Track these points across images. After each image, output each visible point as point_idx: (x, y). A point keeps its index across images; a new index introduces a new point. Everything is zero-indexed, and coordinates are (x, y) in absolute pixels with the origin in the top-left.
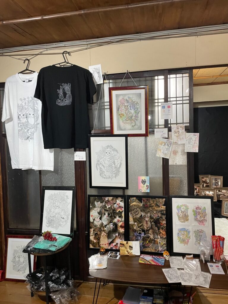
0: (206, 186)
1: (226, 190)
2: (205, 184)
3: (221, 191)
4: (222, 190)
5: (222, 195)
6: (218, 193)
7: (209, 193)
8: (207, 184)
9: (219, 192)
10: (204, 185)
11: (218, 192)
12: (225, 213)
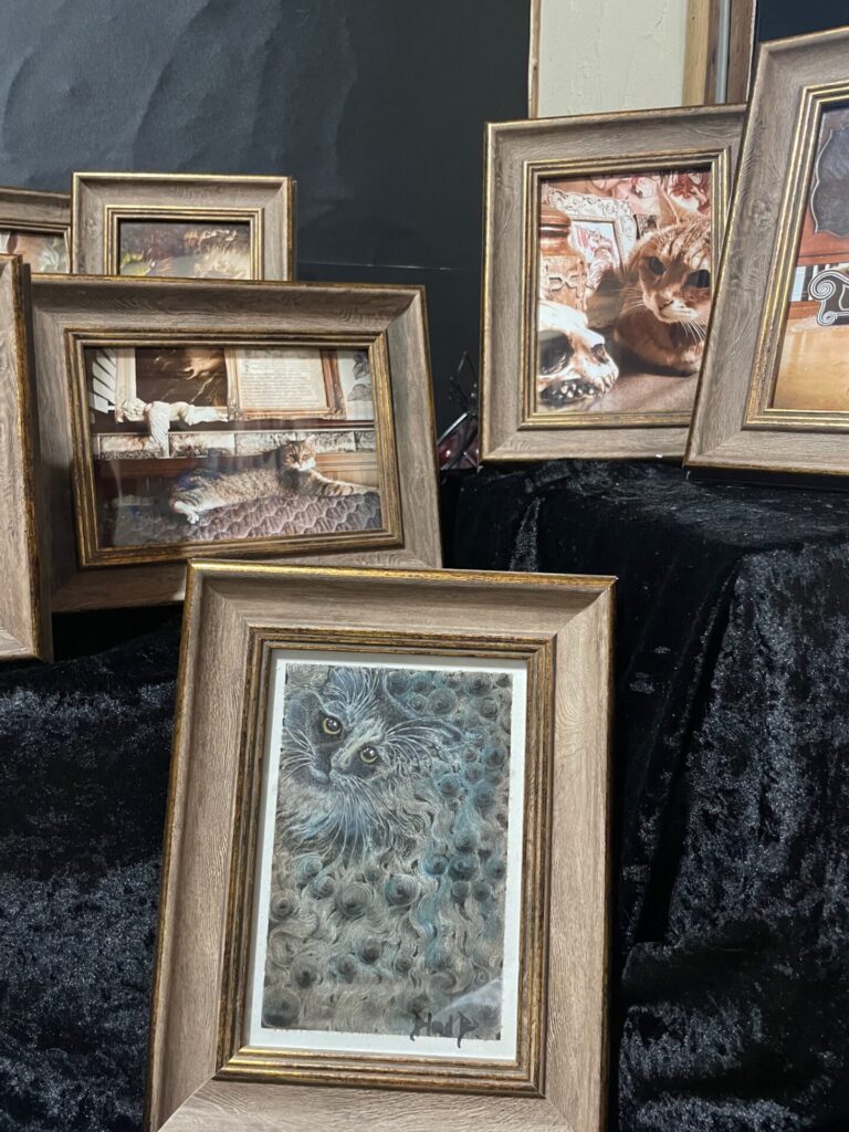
1: (327, 350)
3: (200, 364)
4: (221, 347)
5: (246, 486)
6: (141, 429)
9: (162, 414)
11: (133, 408)
12: (276, 1017)
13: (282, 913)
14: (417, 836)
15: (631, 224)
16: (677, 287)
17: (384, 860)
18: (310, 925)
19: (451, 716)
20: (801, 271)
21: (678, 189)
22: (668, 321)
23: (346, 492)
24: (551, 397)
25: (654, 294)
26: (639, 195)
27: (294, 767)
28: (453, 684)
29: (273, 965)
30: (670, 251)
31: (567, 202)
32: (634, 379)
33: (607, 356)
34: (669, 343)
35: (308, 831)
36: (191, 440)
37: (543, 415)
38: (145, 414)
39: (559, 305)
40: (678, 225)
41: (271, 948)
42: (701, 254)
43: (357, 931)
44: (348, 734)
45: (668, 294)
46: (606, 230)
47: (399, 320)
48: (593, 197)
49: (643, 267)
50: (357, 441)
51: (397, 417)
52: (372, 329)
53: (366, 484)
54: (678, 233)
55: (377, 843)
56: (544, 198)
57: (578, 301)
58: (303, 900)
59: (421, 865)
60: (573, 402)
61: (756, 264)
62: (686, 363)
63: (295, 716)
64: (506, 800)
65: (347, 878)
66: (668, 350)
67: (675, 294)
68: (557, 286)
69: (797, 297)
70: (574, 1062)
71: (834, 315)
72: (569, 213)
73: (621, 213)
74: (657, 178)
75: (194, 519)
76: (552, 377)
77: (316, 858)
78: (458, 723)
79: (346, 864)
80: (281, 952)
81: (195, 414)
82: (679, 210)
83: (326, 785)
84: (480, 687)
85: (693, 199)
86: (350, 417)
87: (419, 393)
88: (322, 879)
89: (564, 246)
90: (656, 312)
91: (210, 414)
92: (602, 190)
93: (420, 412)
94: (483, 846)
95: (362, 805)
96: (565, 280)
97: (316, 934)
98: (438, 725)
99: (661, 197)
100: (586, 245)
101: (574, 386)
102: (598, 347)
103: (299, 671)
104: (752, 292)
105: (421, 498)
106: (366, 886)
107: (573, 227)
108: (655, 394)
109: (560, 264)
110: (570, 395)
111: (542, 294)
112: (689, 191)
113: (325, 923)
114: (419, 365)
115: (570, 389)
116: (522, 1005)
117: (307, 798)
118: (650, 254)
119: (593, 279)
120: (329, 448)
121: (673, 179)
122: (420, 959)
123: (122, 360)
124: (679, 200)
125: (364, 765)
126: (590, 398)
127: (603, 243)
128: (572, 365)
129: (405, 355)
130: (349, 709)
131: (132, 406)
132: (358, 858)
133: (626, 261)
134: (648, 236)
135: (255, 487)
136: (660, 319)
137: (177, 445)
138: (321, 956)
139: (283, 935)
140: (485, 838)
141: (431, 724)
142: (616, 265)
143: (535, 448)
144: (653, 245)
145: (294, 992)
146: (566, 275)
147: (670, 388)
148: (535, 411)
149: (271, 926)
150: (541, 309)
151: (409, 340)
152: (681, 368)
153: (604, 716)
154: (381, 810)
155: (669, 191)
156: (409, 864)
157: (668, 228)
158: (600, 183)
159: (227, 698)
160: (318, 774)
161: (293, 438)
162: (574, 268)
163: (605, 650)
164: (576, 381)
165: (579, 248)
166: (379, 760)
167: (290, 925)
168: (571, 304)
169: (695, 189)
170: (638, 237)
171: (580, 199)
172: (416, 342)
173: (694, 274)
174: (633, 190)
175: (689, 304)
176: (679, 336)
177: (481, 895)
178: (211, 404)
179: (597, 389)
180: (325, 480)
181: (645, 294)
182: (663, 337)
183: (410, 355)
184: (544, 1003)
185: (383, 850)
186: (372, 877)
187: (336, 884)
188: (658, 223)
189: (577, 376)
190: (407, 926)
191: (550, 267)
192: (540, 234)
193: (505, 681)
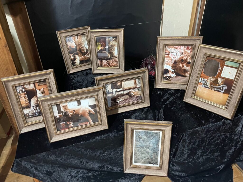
0: (81, 62)
1: (135, 79)
2: (77, 57)
3: (119, 84)
4: (121, 81)
6: (112, 93)
7: (79, 103)
8: (84, 54)
9: (115, 90)
10: (75, 59)
12: (135, 162)
13: (135, 153)
14: (149, 147)
15: (179, 54)
16: (185, 64)
17: (146, 149)
18: (138, 154)
19: (153, 136)
20: (201, 78)
21: (187, 49)
22: (184, 69)
23: (137, 96)
24: (166, 78)
25: (182, 65)
26: (181, 49)
27: (136, 140)
28: (154, 133)
29: (135, 158)
30: (185, 58)
31: (169, 49)
32: (178, 77)
33: (174, 73)
34: (183, 72)
35: (138, 146)
36: (118, 93)
37: (165, 81)
38: (113, 91)
39: (167, 65)
40: (187, 54)
41: (134, 156)
42: (189, 59)
43: (143, 155)
44: (142, 137)
45: (184, 65)
46: (175, 54)
47: (144, 73)
48: (174, 49)
49: (181, 61)
50: (139, 89)
51: (144, 86)
52: (141, 75)
53: (140, 95)
54: (186, 56)
55: (145, 148)
56: (166, 48)
57: (170, 65)
58: (138, 152)
59: (150, 150)
60: (169, 79)
61: (195, 76)
62: (186, 75)
63: (136, 136)
64: (159, 144)
65: (142, 151)
66: (183, 73)
67: (185, 65)
68: (167, 62)
69: (200, 82)
70: (165, 167)
71: (204, 86)
72: (170, 51)
73: (178, 52)
74: (184, 47)
75: (119, 102)
76: (166, 75)
77: (139, 149)
78: (154, 137)
79: (142, 149)
80: (136, 157)
81: (118, 90)
82: (187, 52)
83: (140, 142)
84: (156, 133)
85: (189, 50)
86: (138, 87)
87: (147, 83)
88: (140, 150)
89: (169, 56)
90: (182, 67)
91: (120, 89)
92: (175, 48)
93: (147, 85)
94: (157, 148)
95: (144, 144)
96: (168, 61)
97: (139, 155)
98: (152, 137)
99: (184, 50)
100: (172, 56)
101: (169, 77)
102: (173, 72)
103: (137, 131)
104: (194, 80)
105: (147, 96)
106: (144, 151)
107: (170, 53)
108: (181, 79)
109: (168, 59)
110: (168, 78)
111: (165, 63)
112: (189, 49)
113: (140, 154)
114: (147, 80)
115: (168, 77)
116: (160, 162)
117: (138, 143)
118: (182, 59)
119: (173, 62)
120: (135, 91)
121: (186, 47)
122: (150, 158)
123: (109, 85)
124: (187, 50)
125: (144, 140)
126: (171, 79)
127: (175, 56)
128: (169, 74)
129: (145, 78)
130: (142, 135)
131: (111, 90)
132: (143, 149)
133: (178, 59)
134: (182, 56)
135: (126, 97)
136: (182, 68)
137: (116, 94)
138: (140, 157)
139: (136, 155)
140: (157, 147)
141: (151, 137)
142: (176, 60)
143: (163, 86)
144: (182, 57)
145: (137, 160)
146: (169, 61)
147: (183, 78)
148: (163, 80)
149: (135, 154)
150: (165, 65)
151: (146, 76)
152: (185, 76)
153: (170, 138)
154: (146, 145)
155: (186, 49)
156: (149, 149)
157: (185, 55)
158: (175, 47)
159: (129, 134)
160: (139, 141)
161: (130, 91)
162: (170, 60)
163: (171, 132)
164: (169, 76)
165: (171, 57)
166: (145, 140)
167: (136, 154)
168: (169, 65)
169: (190, 49)
170: (180, 56)
171: (172, 49)
172: (147, 76)
173: (188, 62)
174: (180, 48)
175: (187, 67)
176: (185, 71)
177: (156, 152)
178: (120, 88)
179: (172, 78)
180: (134, 95)
181: (180, 65)
182: (183, 71)
183: (146, 78)
184: (162, 162)
185: (146, 148)
186: (145, 151)
187: (141, 151)
188: (183, 54)
189: (170, 76)
190: (148, 155)
191: (166, 59)
192: (165, 54)
193: (159, 133)
